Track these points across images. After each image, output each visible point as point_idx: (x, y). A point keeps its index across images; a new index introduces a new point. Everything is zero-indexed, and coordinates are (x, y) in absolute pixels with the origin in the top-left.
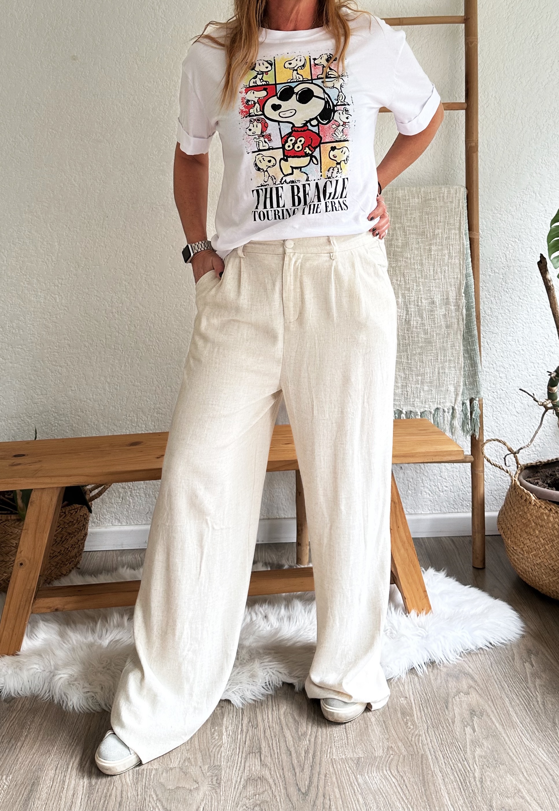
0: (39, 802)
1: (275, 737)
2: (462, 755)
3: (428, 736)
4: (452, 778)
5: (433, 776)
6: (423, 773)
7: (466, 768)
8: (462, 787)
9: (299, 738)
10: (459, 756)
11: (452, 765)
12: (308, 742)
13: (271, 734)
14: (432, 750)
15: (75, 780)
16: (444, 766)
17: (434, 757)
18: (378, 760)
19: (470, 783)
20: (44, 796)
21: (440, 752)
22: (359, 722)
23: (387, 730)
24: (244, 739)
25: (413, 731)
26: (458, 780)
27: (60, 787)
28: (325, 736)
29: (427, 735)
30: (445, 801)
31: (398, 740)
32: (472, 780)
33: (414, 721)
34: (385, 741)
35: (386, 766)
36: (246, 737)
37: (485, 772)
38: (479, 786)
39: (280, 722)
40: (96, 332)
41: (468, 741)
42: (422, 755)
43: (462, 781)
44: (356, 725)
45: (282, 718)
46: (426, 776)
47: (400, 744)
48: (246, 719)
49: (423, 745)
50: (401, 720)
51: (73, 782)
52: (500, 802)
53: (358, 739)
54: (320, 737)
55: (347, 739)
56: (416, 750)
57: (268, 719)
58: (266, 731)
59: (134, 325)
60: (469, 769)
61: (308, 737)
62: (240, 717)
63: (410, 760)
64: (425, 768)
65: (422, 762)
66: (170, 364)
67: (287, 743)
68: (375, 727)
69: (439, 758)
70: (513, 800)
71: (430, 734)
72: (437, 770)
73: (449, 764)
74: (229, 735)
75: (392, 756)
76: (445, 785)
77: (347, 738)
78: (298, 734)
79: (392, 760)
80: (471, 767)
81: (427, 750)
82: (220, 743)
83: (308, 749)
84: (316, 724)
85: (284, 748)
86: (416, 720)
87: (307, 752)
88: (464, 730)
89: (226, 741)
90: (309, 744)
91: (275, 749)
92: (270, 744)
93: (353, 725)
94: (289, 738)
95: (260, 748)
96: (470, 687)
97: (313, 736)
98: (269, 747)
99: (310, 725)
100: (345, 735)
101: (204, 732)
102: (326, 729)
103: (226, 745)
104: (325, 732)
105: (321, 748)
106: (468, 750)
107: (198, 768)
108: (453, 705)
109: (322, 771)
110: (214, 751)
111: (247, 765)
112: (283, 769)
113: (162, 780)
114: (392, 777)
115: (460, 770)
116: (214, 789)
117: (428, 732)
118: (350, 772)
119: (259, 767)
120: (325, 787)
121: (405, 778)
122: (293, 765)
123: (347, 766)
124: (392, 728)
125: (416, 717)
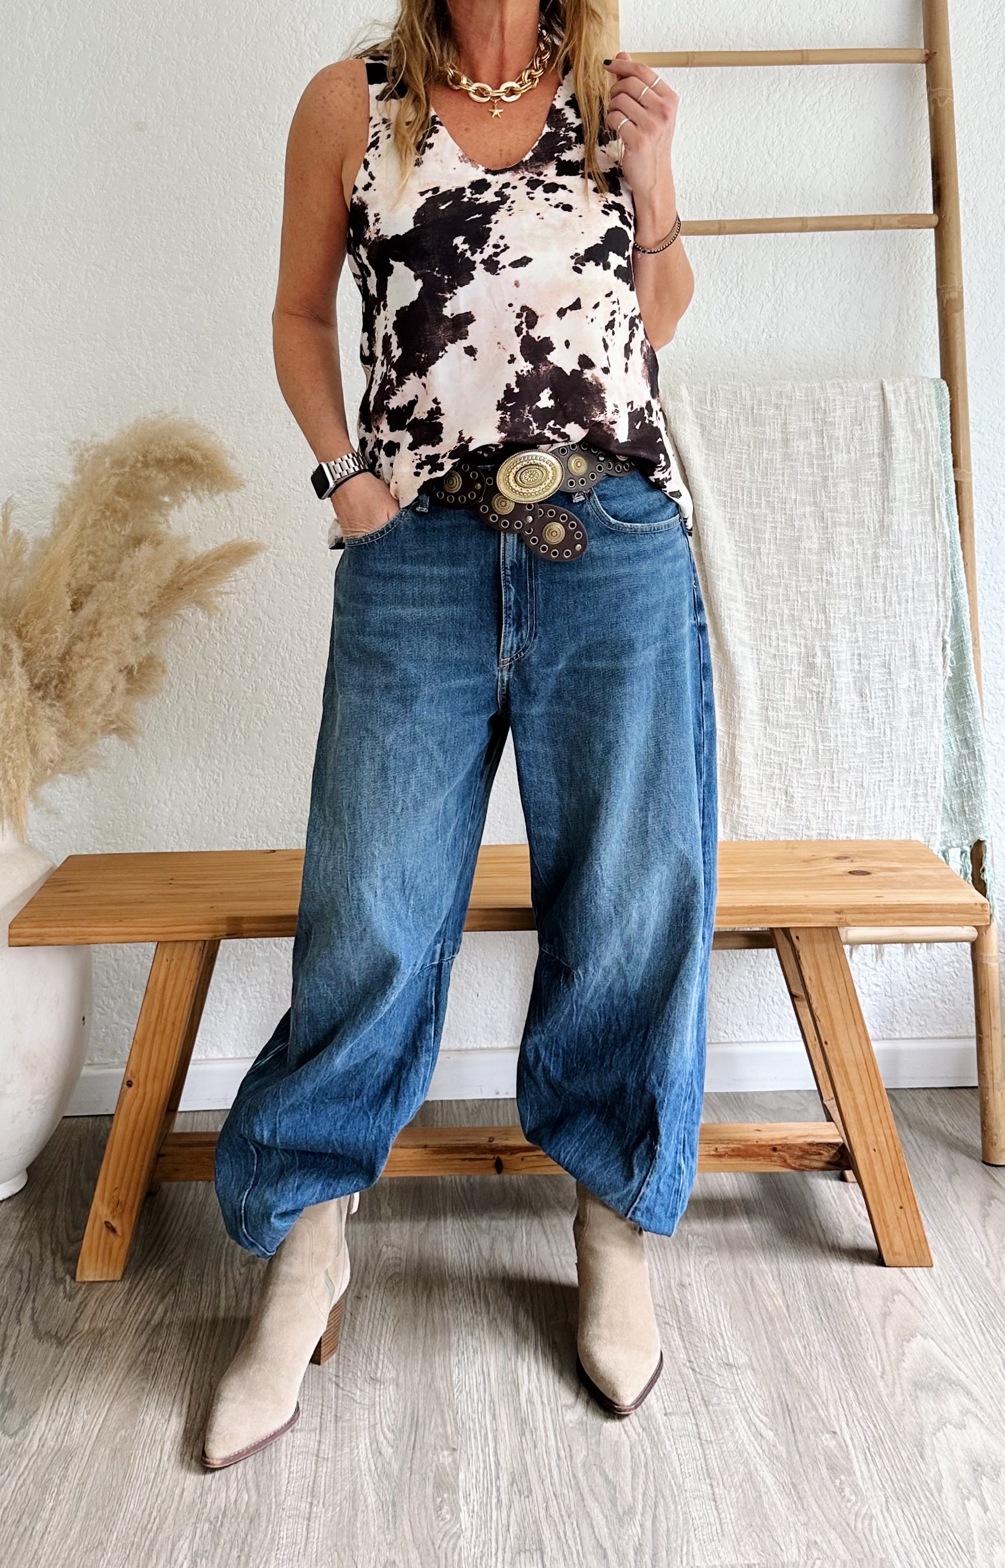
1: (569, 1517)
2: (966, 1562)
3: (890, 1520)
9: (620, 1521)
12: (639, 1529)
13: (560, 1511)
14: (901, 1550)
21: (918, 1555)
22: (741, 1486)
23: (802, 1505)
24: (505, 1522)
25: (856, 1508)
28: (672, 1516)
29: (887, 1515)
31: (826, 1526)
33: (857, 1485)
34: (801, 1531)
36: (509, 1516)
39: (577, 1483)
41: (974, 1530)
42: (882, 1560)
44: (736, 1491)
45: (580, 1474)
47: (833, 1536)
48: (506, 1477)
49: (882, 1538)
50: (829, 1483)
53: (744, 1523)
54: (663, 1518)
55: (721, 1524)
56: (867, 1549)
57: (552, 1477)
58: (550, 1502)
61: (638, 1517)
62: (493, 1473)
67: (596, 1530)
68: (775, 1496)
71: (894, 1514)
74: (473, 1512)
75: (818, 1562)
77: (721, 1520)
78: (617, 1511)
81: (890, 1549)
82: (455, 1530)
83: (640, 1545)
84: (652, 1488)
85: (589, 1542)
86: (860, 1483)
87: (638, 1551)
88: (964, 1508)
89: (468, 1525)
90: (643, 1533)
91: (571, 1543)
92: (562, 1534)
93: (729, 1492)
94: (599, 1519)
95: (541, 1541)
96: (966, 1412)
97: (649, 1516)
98: (559, 1538)
99: (641, 1491)
100: (716, 1514)
101: (419, 1505)
102: (675, 1502)
103: (468, 1533)
104: (673, 1508)
105: (668, 1542)
106: (977, 1550)
108: (935, 1450)
110: (445, 1545)
117: (889, 1508)
124: (812, 1500)
125: (860, 1478)
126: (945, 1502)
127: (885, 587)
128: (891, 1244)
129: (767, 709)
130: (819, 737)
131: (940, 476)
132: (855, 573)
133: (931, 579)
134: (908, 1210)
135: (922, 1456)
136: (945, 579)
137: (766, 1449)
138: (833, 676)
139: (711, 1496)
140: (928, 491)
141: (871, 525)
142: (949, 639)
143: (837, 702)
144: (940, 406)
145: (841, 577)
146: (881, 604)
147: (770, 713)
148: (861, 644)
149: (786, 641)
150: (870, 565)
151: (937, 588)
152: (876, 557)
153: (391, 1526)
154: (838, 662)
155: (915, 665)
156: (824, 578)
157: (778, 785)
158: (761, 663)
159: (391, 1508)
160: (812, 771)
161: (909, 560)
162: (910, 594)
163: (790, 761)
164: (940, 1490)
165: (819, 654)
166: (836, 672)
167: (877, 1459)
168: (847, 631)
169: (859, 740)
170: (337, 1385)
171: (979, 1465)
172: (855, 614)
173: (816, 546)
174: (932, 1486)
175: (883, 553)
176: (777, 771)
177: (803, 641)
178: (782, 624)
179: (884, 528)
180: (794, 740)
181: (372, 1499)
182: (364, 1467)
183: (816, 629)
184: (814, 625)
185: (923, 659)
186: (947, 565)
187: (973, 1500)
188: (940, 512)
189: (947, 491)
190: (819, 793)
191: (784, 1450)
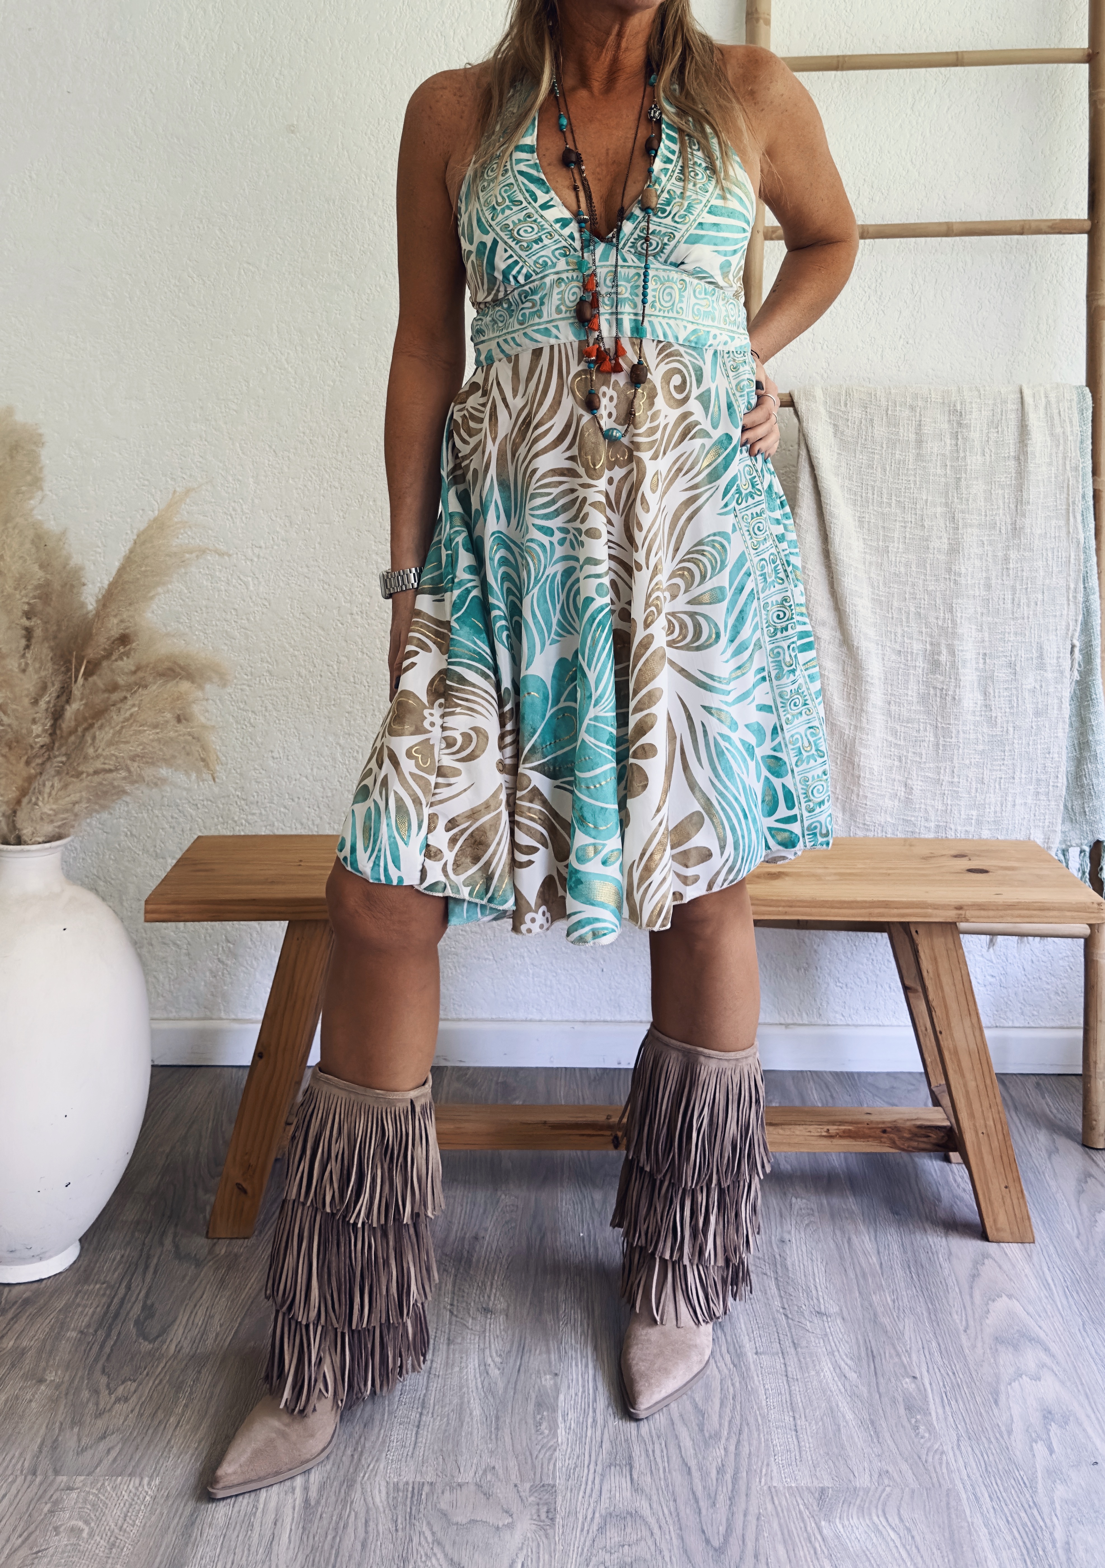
1: (659, 1437)
2: (1028, 1496)
3: (958, 1455)
4: (1009, 1538)
5: (970, 1532)
6: (950, 1526)
7: (1036, 1521)
8: (1029, 1557)
9: (705, 1444)
10: (1023, 1500)
11: (1007, 1514)
12: (723, 1452)
14: (968, 1482)
16: (991, 1515)
17: (972, 1497)
18: (861, 1493)
19: (1042, 1550)
21: (983, 1488)
22: (821, 1419)
23: (878, 1439)
24: (599, 1439)
25: (929, 1444)
26: (1020, 1543)
27: (251, 1506)
28: (755, 1442)
29: (957, 1452)
31: (898, 1458)
32: (1049, 1546)
33: (931, 1424)
34: (874, 1460)
35: (877, 1507)
36: (601, 1435)
37: (1074, 1533)
38: (1063, 1558)
41: (1037, 1469)
42: (948, 1491)
43: (1029, 1545)
44: (817, 1423)
46: (955, 1532)
47: (904, 1467)
48: (602, 1400)
49: (950, 1471)
50: (904, 1421)
53: (821, 1452)
54: (746, 1444)
55: (799, 1452)
56: (935, 1480)
60: (1042, 1523)
61: (723, 1441)
62: (589, 1398)
63: (924, 1497)
64: (954, 1516)
65: (948, 1504)
67: (683, 1451)
68: (853, 1430)
69: (982, 1499)
71: (962, 1450)
72: (978, 1521)
73: (1002, 1510)
74: (569, 1428)
75: (888, 1489)
76: (994, 1551)
77: (800, 1447)
78: (703, 1435)
79: (889, 1496)
80: (1046, 1520)
81: (956, 1481)
82: (552, 1442)
83: (722, 1465)
84: (738, 1417)
85: (676, 1461)
86: (935, 1423)
87: (721, 1470)
88: (1032, 1449)
89: (565, 1440)
90: (725, 1455)
91: (659, 1460)
92: (650, 1453)
93: (809, 1424)
94: (687, 1442)
95: (630, 1457)
96: (1041, 1366)
97: (733, 1441)
98: (648, 1456)
99: (727, 1419)
100: (795, 1443)
101: (521, 1420)
102: (758, 1430)
103: (564, 1447)
104: (756, 1435)
105: (749, 1464)
106: (1040, 1486)
107: (512, 1486)
108: (1008, 1398)
109: (751, 1509)
110: (541, 1456)
111: (606, 1487)
112: (675, 1501)
113: (443, 1506)
114: (888, 1528)
115: (1024, 1525)
116: (542, 1528)
117: (959, 1446)
118: (806, 1514)
119: (629, 1494)
120: (757, 1540)
121: (915, 1533)
122: (694, 1493)
123: (800, 1502)
124: (887, 1435)
125: (934, 1418)
126: (1014, 1444)
127: (1014, 588)
128: (995, 1221)
129: (889, 703)
130: (940, 732)
131: (1077, 481)
132: (984, 575)
133: (1062, 582)
134: (1012, 1189)
135: (996, 1402)
136: (1077, 583)
137: (849, 1388)
138: (957, 674)
139: (792, 1427)
140: (1065, 495)
141: (1003, 528)
142: (1077, 643)
143: (960, 700)
144: (1081, 412)
145: (969, 578)
146: (1010, 605)
147: (893, 708)
148: (987, 644)
149: (911, 638)
150: (1000, 567)
151: (1068, 592)
152: (1006, 559)
153: (493, 1436)
154: (964, 662)
155: (1041, 666)
156: (953, 577)
157: (897, 777)
158: (886, 659)
159: (495, 1423)
160: (931, 765)
161: (1040, 563)
162: (1040, 596)
163: (910, 754)
164: (1010, 1432)
165: (944, 651)
166: (961, 671)
167: (953, 1403)
168: (973, 631)
169: (980, 737)
170: (451, 1312)
171: (1050, 1413)
172: (982, 614)
173: (946, 546)
174: (1003, 1429)
175: (1013, 555)
176: (897, 763)
177: (928, 639)
178: (908, 622)
179: (1016, 531)
180: (915, 734)
181: (477, 1412)
182: (472, 1385)
183: (942, 628)
184: (940, 623)
185: (1050, 661)
186: (1079, 571)
187: (1040, 1443)
188: (1075, 517)
189: (1084, 497)
190: (938, 787)
191: (864, 1390)
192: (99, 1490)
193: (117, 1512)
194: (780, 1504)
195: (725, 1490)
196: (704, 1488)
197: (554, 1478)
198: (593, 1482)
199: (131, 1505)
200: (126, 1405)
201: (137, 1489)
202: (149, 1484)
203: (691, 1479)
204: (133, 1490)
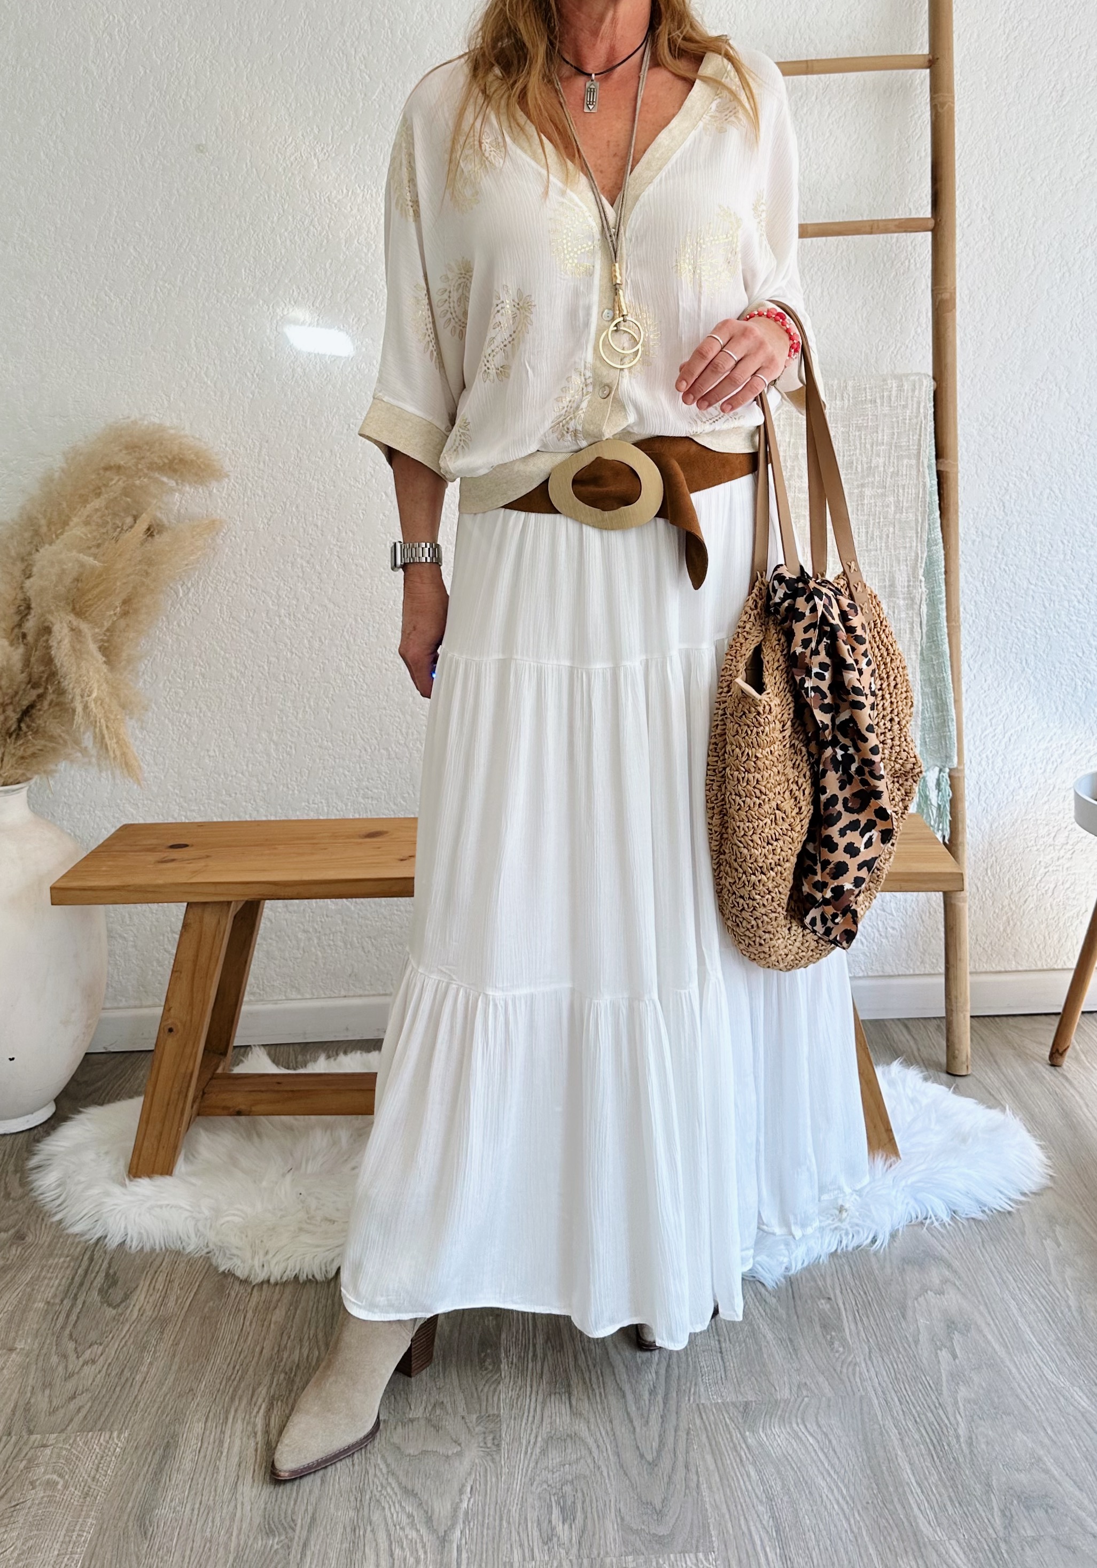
0: (180, 1477)
1: (594, 1367)
2: (934, 1398)
3: (870, 1366)
4: (917, 1436)
5: (881, 1434)
6: (864, 1428)
7: (943, 1419)
8: (936, 1453)
9: (638, 1369)
10: (929, 1401)
11: (916, 1415)
12: (654, 1375)
13: (586, 1362)
14: (880, 1389)
15: (241, 1439)
16: (902, 1417)
17: (883, 1402)
18: (782, 1405)
19: (949, 1445)
20: (187, 1466)
21: (894, 1393)
22: (745, 1341)
23: (797, 1355)
24: (538, 1371)
25: (844, 1357)
26: (928, 1440)
27: (216, 1450)
28: (684, 1365)
29: (869, 1362)
30: (906, 1476)
31: (816, 1371)
32: (955, 1442)
33: (845, 1340)
34: (794, 1375)
35: (796, 1417)
36: (541, 1367)
37: (977, 1428)
38: (966, 1451)
40: (250, 652)
41: (943, 1374)
42: (861, 1398)
43: (936, 1442)
44: (739, 1345)
46: (869, 1435)
47: (821, 1379)
48: (539, 1337)
49: (863, 1380)
50: (821, 1338)
51: (237, 1442)
52: (1004, 1479)
53: (745, 1371)
54: (675, 1367)
55: (724, 1371)
56: (850, 1389)
58: (577, 1356)
59: (320, 638)
60: (946, 1421)
61: (654, 1366)
62: (531, 1333)
63: (840, 1405)
64: (867, 1419)
65: (861, 1409)
66: (385, 709)
67: (617, 1377)
68: (772, 1349)
69: (893, 1403)
70: (1029, 1476)
71: (875, 1361)
72: (889, 1424)
73: (911, 1413)
74: (511, 1364)
75: (806, 1399)
76: (905, 1449)
77: (725, 1367)
78: (635, 1362)
79: (807, 1406)
80: (952, 1419)
81: (870, 1389)
82: (496, 1377)
83: (654, 1387)
85: (610, 1387)
86: (848, 1337)
87: (653, 1392)
88: (937, 1355)
89: (507, 1374)
90: (657, 1378)
91: (595, 1387)
92: (587, 1380)
93: (734, 1346)
94: (620, 1369)
95: (568, 1386)
96: (945, 1281)
97: (663, 1365)
98: (585, 1383)
100: (721, 1363)
101: (466, 1358)
103: (507, 1380)
104: (683, 1359)
105: (680, 1384)
106: (945, 1389)
107: (460, 1418)
108: (914, 1312)
109: (681, 1425)
110: (486, 1390)
111: (546, 1414)
112: (611, 1422)
113: (396, 1439)
114: (806, 1433)
115: (930, 1424)
116: (488, 1454)
117: (870, 1358)
118: (732, 1426)
119: (568, 1418)
120: (687, 1452)
121: (831, 1437)
122: (628, 1414)
123: (726, 1416)
124: (804, 1351)
125: (848, 1334)
126: (920, 1352)
135: (903, 1315)
137: (767, 1311)
139: (718, 1350)
153: (440, 1374)
159: (441, 1362)
164: (916, 1342)
167: (866, 1319)
171: (952, 1322)
174: (910, 1339)
187: (945, 1349)
191: (782, 1312)
192: (71, 1445)
193: (89, 1465)
194: (708, 1418)
195: (657, 1409)
196: (638, 1409)
197: (499, 1408)
198: (535, 1410)
199: (102, 1457)
200: (94, 1367)
201: (108, 1442)
202: (119, 1437)
203: (626, 1402)
204: (104, 1444)
